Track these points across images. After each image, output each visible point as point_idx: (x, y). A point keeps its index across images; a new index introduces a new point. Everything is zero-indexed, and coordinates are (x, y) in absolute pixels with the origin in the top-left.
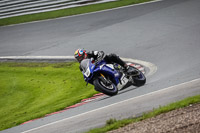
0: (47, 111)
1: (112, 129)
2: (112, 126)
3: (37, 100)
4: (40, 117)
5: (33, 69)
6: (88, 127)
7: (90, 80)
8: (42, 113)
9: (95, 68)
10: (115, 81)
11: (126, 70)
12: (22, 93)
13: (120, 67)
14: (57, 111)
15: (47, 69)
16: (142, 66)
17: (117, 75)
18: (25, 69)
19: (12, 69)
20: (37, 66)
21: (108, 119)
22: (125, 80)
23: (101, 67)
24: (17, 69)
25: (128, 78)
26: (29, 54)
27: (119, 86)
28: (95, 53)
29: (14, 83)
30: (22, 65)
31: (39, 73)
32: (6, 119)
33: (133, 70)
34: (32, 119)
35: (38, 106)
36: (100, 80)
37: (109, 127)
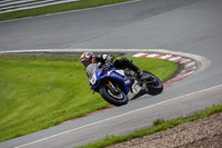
0: (87, 110)
1: (159, 130)
2: (160, 126)
3: (77, 98)
4: (80, 116)
5: (72, 64)
6: (134, 128)
7: (96, 88)
8: (82, 112)
9: (102, 75)
10: (125, 89)
11: (139, 77)
12: (60, 90)
13: (132, 73)
14: (99, 109)
16: (193, 60)
17: (127, 82)
19: (49, 63)
21: (155, 119)
22: (136, 88)
23: (109, 73)
24: (55, 63)
25: (141, 85)
26: (67, 47)
27: (130, 95)
28: (104, 56)
29: (52, 79)
30: (60, 59)
32: (43, 118)
34: (71, 118)
35: (78, 104)
36: (107, 88)
37: (156, 128)
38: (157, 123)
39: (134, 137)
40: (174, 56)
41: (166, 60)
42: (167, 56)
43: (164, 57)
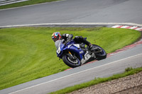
1: (129, 75)
2: (129, 72)
5: (73, 32)
6: (112, 73)
9: (64, 47)
11: (90, 49)
15: (82, 32)
17: (81, 52)
21: (126, 67)
22: (88, 56)
23: (69, 46)
25: (91, 54)
27: (83, 61)
28: (67, 35)
30: (65, 29)
33: (96, 48)
37: (127, 73)
38: (127, 70)
39: (112, 79)
40: (139, 27)
41: (134, 30)
42: (134, 27)
43: (132, 28)
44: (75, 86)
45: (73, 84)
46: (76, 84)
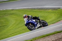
15: (49, 11)
17: (36, 24)
18: (43, 11)
19: (39, 11)
20: (46, 10)
23: (30, 21)
24: (40, 11)
25: (40, 24)
27: (36, 27)
28: (30, 16)
30: (42, 10)
31: (47, 12)
44: (46, 34)
45: (45, 34)
46: (46, 33)
